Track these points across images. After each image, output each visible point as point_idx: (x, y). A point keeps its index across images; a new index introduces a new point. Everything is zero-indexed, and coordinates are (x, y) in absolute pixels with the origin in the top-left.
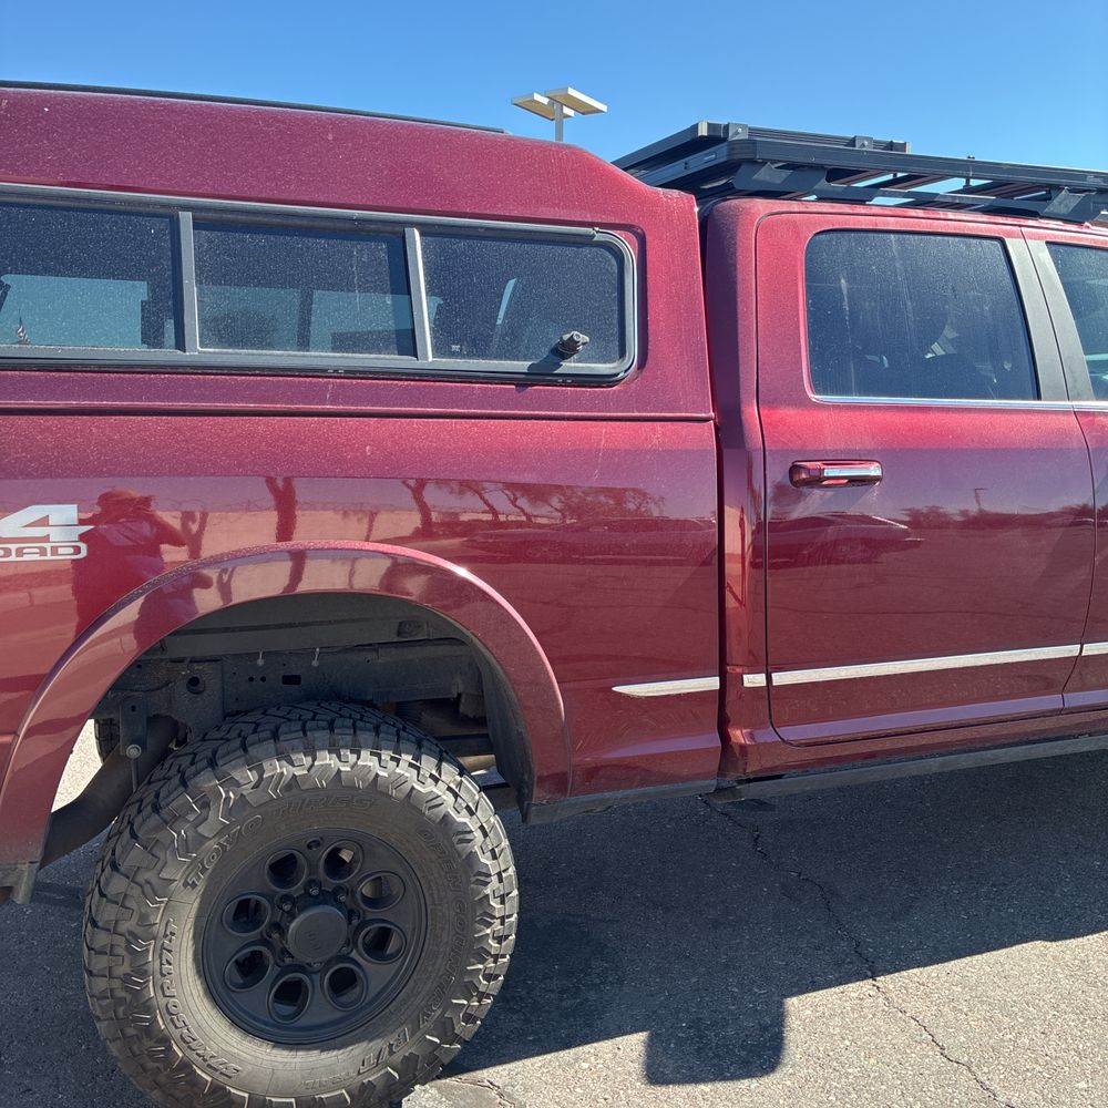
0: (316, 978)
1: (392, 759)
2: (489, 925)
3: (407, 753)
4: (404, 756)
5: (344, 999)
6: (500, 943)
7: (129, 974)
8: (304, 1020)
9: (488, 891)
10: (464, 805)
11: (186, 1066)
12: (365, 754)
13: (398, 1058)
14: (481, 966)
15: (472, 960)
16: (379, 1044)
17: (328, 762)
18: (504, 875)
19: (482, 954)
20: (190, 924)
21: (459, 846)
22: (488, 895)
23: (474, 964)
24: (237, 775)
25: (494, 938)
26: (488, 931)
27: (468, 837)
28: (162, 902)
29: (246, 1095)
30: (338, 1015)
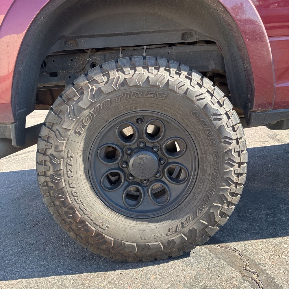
0: (146, 189)
1: (176, 73)
2: (232, 166)
3: (184, 71)
4: (183, 72)
5: (159, 200)
6: (238, 177)
7: (53, 175)
8: (140, 208)
9: (231, 147)
10: (217, 101)
11: (83, 222)
12: (162, 69)
13: (186, 229)
14: (228, 187)
15: (224, 184)
16: (176, 222)
17: (142, 72)
18: (239, 141)
19: (229, 182)
20: (80, 153)
21: (215, 122)
22: (231, 150)
23: (224, 186)
24: (97, 78)
25: (235, 174)
26: (232, 169)
27: (219, 117)
28: (64, 140)
29: (113, 239)
30: (157, 207)
